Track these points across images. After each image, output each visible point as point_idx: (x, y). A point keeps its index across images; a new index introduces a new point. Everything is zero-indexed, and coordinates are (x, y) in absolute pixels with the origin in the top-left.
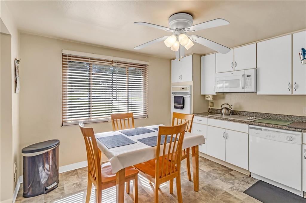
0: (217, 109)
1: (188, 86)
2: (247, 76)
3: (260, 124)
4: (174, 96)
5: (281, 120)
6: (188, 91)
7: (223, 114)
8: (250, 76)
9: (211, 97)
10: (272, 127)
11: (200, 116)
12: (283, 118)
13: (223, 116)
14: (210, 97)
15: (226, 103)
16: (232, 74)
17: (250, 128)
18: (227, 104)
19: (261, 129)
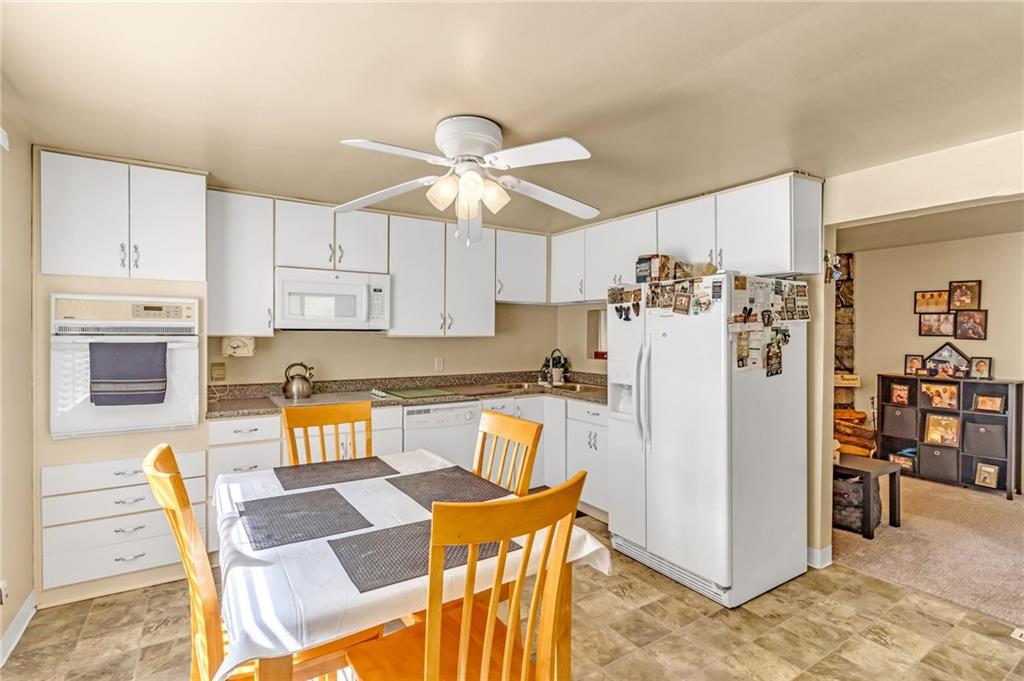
0: (244, 385)
1: (191, 301)
2: (375, 290)
3: (425, 399)
4: (91, 344)
5: (407, 389)
6: (194, 323)
7: (295, 397)
8: (381, 291)
9: (251, 345)
10: (444, 402)
11: (249, 414)
12: (409, 384)
13: (295, 400)
14: (245, 345)
15: (299, 362)
16: (337, 277)
17: (409, 413)
18: (301, 365)
19: (428, 411)
